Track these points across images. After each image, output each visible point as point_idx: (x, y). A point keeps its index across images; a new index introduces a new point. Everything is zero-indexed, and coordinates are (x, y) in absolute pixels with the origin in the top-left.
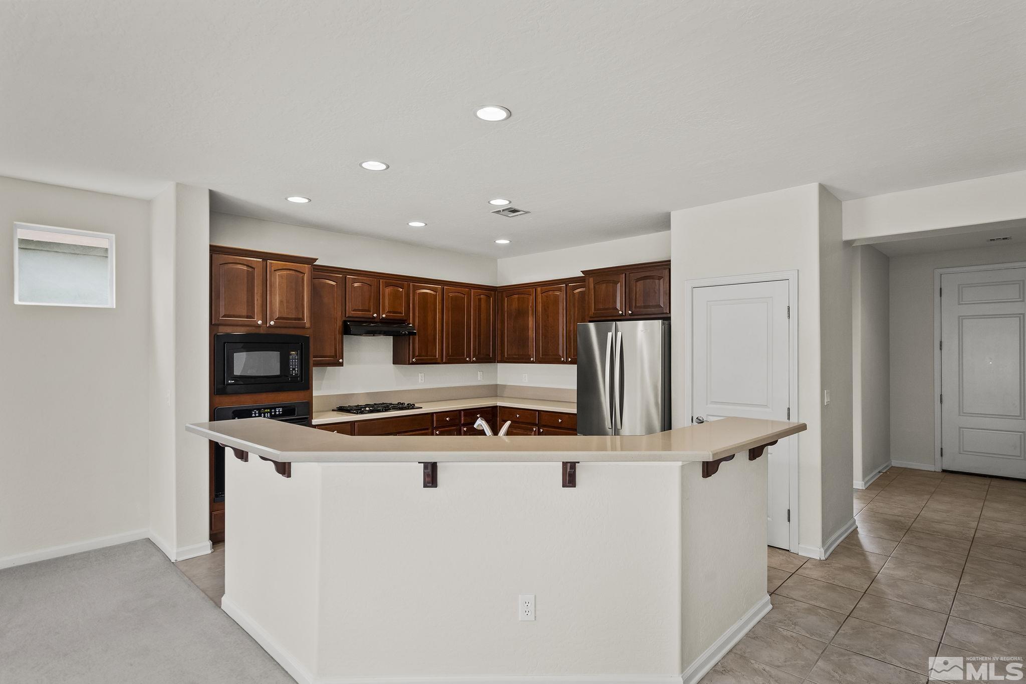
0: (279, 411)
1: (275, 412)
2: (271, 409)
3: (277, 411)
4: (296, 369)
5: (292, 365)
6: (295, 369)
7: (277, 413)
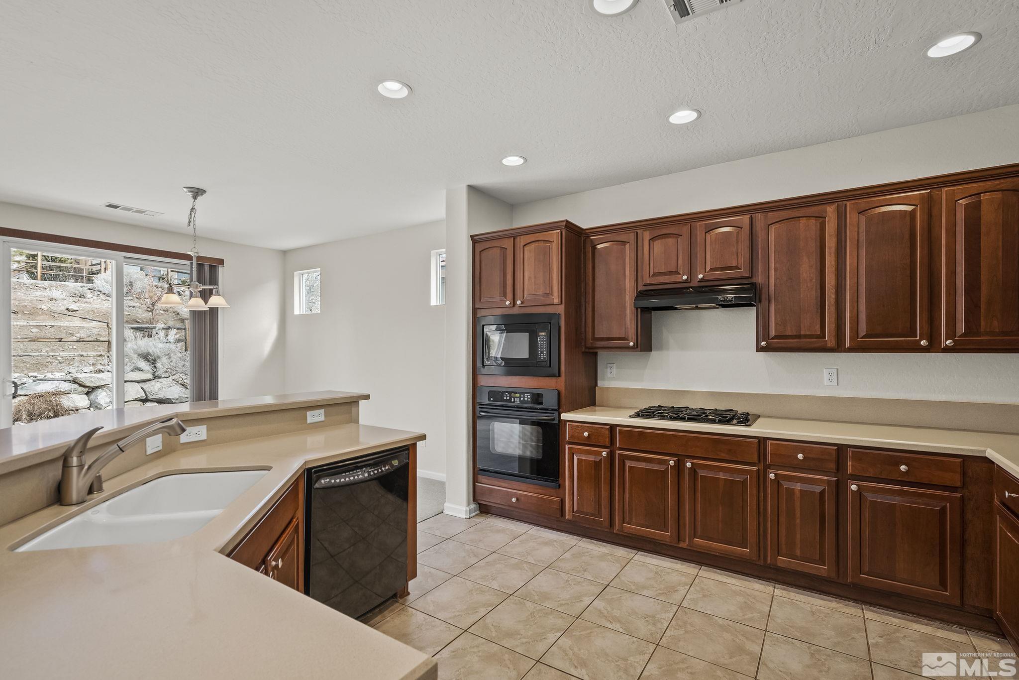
0: (527, 398)
1: (524, 397)
2: (520, 393)
3: (526, 396)
4: (545, 352)
5: (541, 348)
6: (543, 351)
7: (526, 399)
